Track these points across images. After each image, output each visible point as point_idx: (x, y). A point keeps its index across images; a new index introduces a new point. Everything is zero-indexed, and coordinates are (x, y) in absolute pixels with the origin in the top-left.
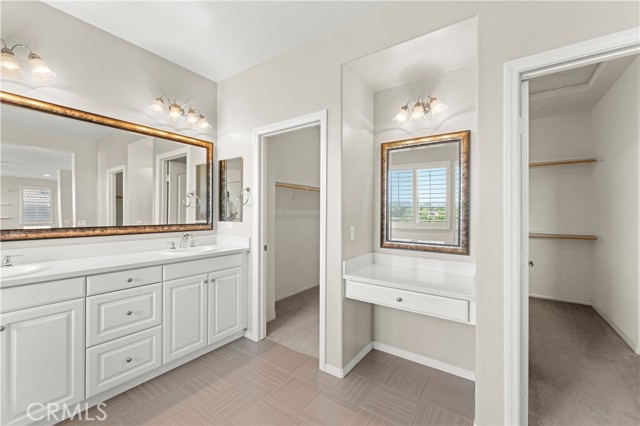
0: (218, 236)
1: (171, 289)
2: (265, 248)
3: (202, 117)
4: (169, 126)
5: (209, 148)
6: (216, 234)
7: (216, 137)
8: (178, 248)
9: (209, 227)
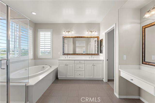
0: (100, 57)
1: (86, 65)
2: (107, 60)
3: (96, 32)
4: (90, 35)
5: (98, 37)
6: (99, 56)
7: (99, 35)
8: (90, 58)
9: (98, 54)
